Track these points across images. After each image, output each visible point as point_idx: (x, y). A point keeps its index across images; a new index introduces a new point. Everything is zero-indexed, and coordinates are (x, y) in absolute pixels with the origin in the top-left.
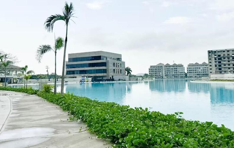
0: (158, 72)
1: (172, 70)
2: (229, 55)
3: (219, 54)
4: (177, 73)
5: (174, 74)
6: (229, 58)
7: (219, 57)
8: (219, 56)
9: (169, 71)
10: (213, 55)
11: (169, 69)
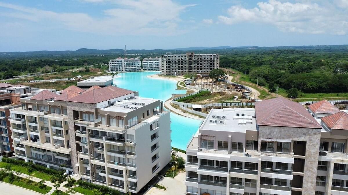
0: (118, 66)
1: (130, 64)
2: (176, 59)
3: (169, 58)
4: (134, 66)
5: (132, 67)
6: (175, 62)
7: (169, 61)
8: (169, 59)
9: (128, 65)
10: (165, 58)
11: (128, 63)
